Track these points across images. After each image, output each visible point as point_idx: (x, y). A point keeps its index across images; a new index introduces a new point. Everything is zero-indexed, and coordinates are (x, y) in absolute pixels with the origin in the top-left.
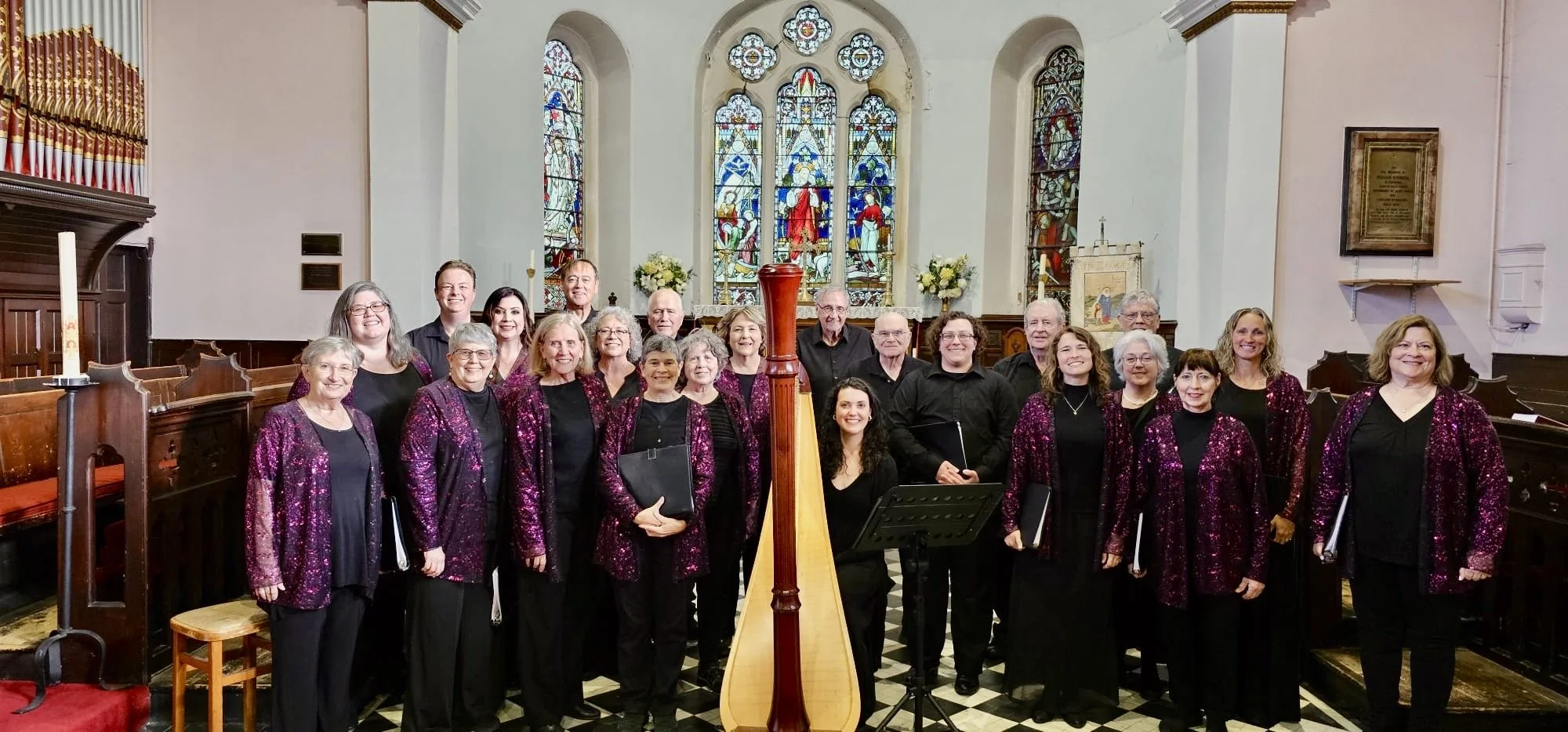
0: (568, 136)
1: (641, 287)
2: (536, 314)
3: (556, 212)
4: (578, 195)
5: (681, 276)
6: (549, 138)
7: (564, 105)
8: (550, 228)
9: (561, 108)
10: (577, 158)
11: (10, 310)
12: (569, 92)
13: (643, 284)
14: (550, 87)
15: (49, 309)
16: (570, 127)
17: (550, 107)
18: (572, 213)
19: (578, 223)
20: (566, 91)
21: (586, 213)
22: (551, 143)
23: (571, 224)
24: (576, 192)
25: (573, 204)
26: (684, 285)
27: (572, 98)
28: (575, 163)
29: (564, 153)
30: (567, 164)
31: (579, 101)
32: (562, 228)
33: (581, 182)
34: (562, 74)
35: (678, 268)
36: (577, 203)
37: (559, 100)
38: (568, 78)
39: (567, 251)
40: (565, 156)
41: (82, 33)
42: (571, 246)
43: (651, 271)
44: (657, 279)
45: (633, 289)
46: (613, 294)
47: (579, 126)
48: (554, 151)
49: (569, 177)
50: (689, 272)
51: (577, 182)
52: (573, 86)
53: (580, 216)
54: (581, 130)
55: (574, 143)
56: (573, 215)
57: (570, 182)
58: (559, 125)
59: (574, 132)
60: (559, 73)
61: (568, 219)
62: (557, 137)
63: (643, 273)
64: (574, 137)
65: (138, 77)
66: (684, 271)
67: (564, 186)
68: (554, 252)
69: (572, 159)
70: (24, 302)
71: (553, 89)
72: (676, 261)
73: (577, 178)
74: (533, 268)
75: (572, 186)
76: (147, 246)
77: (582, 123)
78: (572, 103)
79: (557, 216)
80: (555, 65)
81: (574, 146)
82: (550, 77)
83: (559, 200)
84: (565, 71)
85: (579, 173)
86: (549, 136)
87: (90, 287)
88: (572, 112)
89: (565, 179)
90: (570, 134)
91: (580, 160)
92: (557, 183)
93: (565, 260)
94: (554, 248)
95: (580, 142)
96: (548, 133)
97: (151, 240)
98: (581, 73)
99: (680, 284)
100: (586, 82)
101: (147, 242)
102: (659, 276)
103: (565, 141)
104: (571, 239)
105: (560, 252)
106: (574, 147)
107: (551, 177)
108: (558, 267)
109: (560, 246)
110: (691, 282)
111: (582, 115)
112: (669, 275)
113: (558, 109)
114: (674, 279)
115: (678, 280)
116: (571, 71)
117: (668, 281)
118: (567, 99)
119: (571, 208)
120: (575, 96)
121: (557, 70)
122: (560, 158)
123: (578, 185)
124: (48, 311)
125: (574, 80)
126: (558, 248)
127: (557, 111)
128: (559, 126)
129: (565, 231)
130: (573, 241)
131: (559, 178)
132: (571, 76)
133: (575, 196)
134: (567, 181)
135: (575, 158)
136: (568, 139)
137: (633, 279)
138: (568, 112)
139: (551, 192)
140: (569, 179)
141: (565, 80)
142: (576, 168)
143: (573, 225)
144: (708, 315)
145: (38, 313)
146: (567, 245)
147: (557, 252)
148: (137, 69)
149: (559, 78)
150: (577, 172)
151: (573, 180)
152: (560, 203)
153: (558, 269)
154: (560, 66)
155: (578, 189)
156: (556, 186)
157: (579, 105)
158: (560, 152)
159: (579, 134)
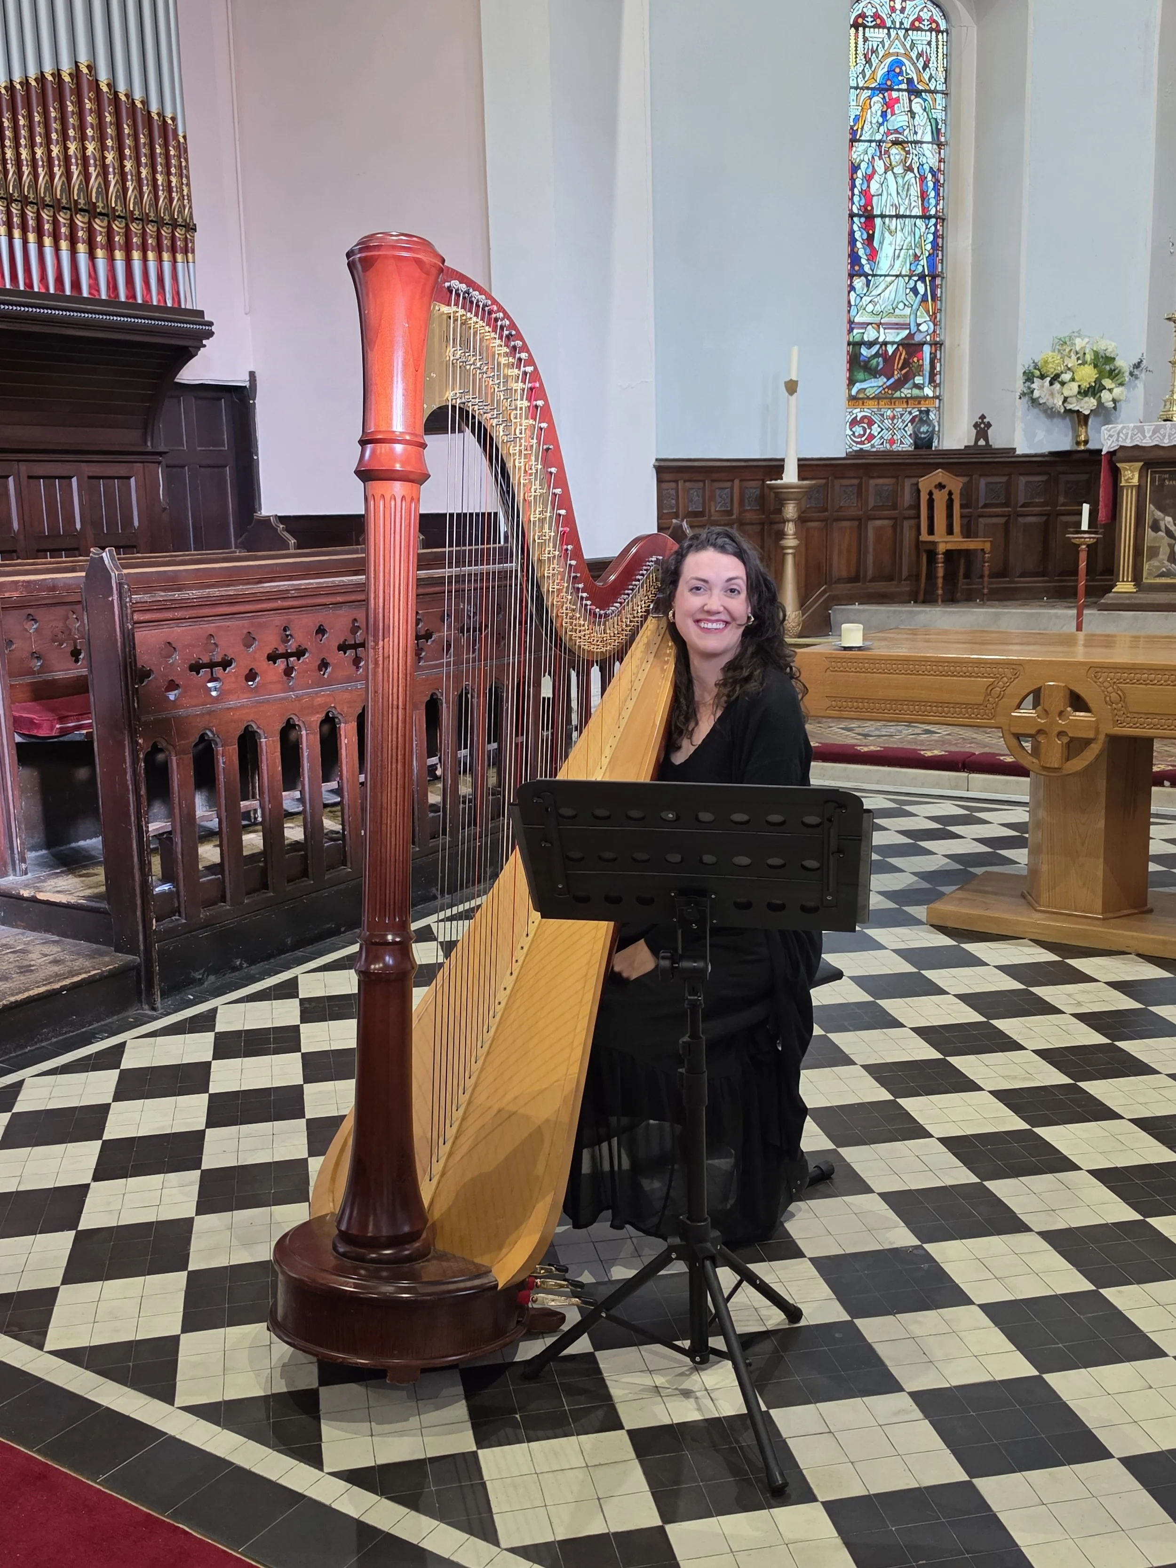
0: (918, 138)
1: (1034, 402)
2: (799, 460)
3: (889, 279)
4: (934, 244)
5: (1113, 374)
6: (879, 146)
7: (910, 81)
8: (878, 308)
9: (904, 86)
10: (933, 176)
11: (30, 477)
12: (920, 55)
13: (1036, 394)
14: (881, 54)
15: (91, 474)
16: (921, 119)
17: (883, 89)
18: (922, 277)
19: (934, 298)
20: (914, 55)
21: (949, 274)
22: (883, 154)
23: (919, 297)
24: (931, 237)
25: (924, 262)
26: (1117, 391)
27: (926, 66)
28: (931, 185)
29: (910, 169)
30: (915, 191)
31: (941, 69)
32: (901, 306)
33: (941, 219)
34: (907, 25)
35: (1110, 360)
36: (931, 257)
37: (901, 73)
38: (918, 29)
39: (911, 347)
40: (910, 175)
41: (76, 74)
42: (918, 338)
43: (1051, 369)
44: (1063, 384)
45: (1022, 405)
46: (983, 417)
47: (939, 114)
48: (889, 168)
49: (917, 211)
50: (1137, 366)
51: (933, 221)
52: (929, 43)
53: (938, 281)
54: (945, 122)
55: (928, 149)
56: (924, 282)
57: (919, 222)
58: (900, 118)
59: (929, 127)
60: (901, 23)
61: (915, 291)
62: (895, 143)
63: (1037, 373)
64: (928, 137)
65: (175, 131)
66: (1123, 363)
67: (906, 231)
68: (886, 351)
69: (923, 179)
70: (51, 465)
71: (887, 55)
72: (1107, 345)
73: (933, 212)
74: (794, 379)
75: (923, 229)
76: (247, 384)
77: (945, 109)
78: (926, 76)
79: (893, 287)
80: (893, 9)
81: (928, 154)
82: (882, 33)
83: (896, 257)
84: (911, 18)
85: (937, 204)
86: (879, 143)
87: (149, 444)
88: (926, 91)
89: (910, 217)
90: (920, 133)
91: (941, 178)
92: (893, 227)
93: (906, 364)
94: (885, 343)
95: (940, 145)
96: (878, 137)
97: (252, 375)
98: (945, 16)
99: (1110, 390)
100: (954, 31)
101: (248, 378)
102: (1066, 377)
103: (909, 147)
104: (919, 325)
105: (897, 348)
106: (929, 156)
107: (883, 216)
108: (893, 376)
109: (897, 339)
110: (1140, 385)
111: (945, 94)
112: (1088, 374)
113: (899, 90)
114: (1098, 381)
115: (1107, 383)
116: (925, 15)
117: (1085, 385)
118: (916, 68)
119: (920, 270)
120: (933, 59)
121: (897, 17)
122: (900, 180)
123: (935, 225)
124: (90, 477)
125: (931, 30)
126: (893, 343)
127: (895, 94)
128: (899, 120)
129: (907, 311)
130: (923, 328)
131: (898, 216)
132: (925, 25)
133: (929, 247)
134: (913, 220)
135: (930, 177)
136: (916, 142)
137: (1020, 386)
138: (918, 93)
139: (881, 243)
140: (916, 217)
141: (914, 35)
142: (932, 194)
143: (924, 299)
144: (1129, 443)
145: (74, 480)
146: (910, 336)
147: (890, 349)
148: (174, 119)
149: (902, 33)
150: (933, 202)
151: (925, 217)
152: (898, 263)
153: (892, 381)
154: (903, 10)
155: (935, 234)
156: (890, 233)
157: (941, 76)
158: (899, 170)
159: (938, 131)
